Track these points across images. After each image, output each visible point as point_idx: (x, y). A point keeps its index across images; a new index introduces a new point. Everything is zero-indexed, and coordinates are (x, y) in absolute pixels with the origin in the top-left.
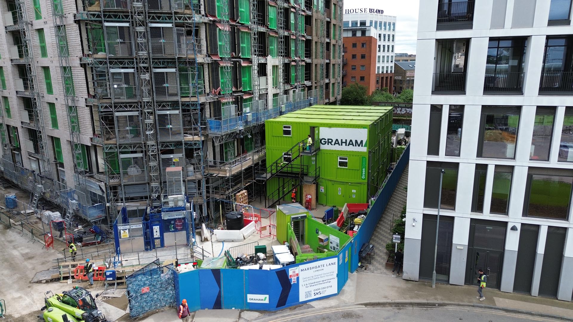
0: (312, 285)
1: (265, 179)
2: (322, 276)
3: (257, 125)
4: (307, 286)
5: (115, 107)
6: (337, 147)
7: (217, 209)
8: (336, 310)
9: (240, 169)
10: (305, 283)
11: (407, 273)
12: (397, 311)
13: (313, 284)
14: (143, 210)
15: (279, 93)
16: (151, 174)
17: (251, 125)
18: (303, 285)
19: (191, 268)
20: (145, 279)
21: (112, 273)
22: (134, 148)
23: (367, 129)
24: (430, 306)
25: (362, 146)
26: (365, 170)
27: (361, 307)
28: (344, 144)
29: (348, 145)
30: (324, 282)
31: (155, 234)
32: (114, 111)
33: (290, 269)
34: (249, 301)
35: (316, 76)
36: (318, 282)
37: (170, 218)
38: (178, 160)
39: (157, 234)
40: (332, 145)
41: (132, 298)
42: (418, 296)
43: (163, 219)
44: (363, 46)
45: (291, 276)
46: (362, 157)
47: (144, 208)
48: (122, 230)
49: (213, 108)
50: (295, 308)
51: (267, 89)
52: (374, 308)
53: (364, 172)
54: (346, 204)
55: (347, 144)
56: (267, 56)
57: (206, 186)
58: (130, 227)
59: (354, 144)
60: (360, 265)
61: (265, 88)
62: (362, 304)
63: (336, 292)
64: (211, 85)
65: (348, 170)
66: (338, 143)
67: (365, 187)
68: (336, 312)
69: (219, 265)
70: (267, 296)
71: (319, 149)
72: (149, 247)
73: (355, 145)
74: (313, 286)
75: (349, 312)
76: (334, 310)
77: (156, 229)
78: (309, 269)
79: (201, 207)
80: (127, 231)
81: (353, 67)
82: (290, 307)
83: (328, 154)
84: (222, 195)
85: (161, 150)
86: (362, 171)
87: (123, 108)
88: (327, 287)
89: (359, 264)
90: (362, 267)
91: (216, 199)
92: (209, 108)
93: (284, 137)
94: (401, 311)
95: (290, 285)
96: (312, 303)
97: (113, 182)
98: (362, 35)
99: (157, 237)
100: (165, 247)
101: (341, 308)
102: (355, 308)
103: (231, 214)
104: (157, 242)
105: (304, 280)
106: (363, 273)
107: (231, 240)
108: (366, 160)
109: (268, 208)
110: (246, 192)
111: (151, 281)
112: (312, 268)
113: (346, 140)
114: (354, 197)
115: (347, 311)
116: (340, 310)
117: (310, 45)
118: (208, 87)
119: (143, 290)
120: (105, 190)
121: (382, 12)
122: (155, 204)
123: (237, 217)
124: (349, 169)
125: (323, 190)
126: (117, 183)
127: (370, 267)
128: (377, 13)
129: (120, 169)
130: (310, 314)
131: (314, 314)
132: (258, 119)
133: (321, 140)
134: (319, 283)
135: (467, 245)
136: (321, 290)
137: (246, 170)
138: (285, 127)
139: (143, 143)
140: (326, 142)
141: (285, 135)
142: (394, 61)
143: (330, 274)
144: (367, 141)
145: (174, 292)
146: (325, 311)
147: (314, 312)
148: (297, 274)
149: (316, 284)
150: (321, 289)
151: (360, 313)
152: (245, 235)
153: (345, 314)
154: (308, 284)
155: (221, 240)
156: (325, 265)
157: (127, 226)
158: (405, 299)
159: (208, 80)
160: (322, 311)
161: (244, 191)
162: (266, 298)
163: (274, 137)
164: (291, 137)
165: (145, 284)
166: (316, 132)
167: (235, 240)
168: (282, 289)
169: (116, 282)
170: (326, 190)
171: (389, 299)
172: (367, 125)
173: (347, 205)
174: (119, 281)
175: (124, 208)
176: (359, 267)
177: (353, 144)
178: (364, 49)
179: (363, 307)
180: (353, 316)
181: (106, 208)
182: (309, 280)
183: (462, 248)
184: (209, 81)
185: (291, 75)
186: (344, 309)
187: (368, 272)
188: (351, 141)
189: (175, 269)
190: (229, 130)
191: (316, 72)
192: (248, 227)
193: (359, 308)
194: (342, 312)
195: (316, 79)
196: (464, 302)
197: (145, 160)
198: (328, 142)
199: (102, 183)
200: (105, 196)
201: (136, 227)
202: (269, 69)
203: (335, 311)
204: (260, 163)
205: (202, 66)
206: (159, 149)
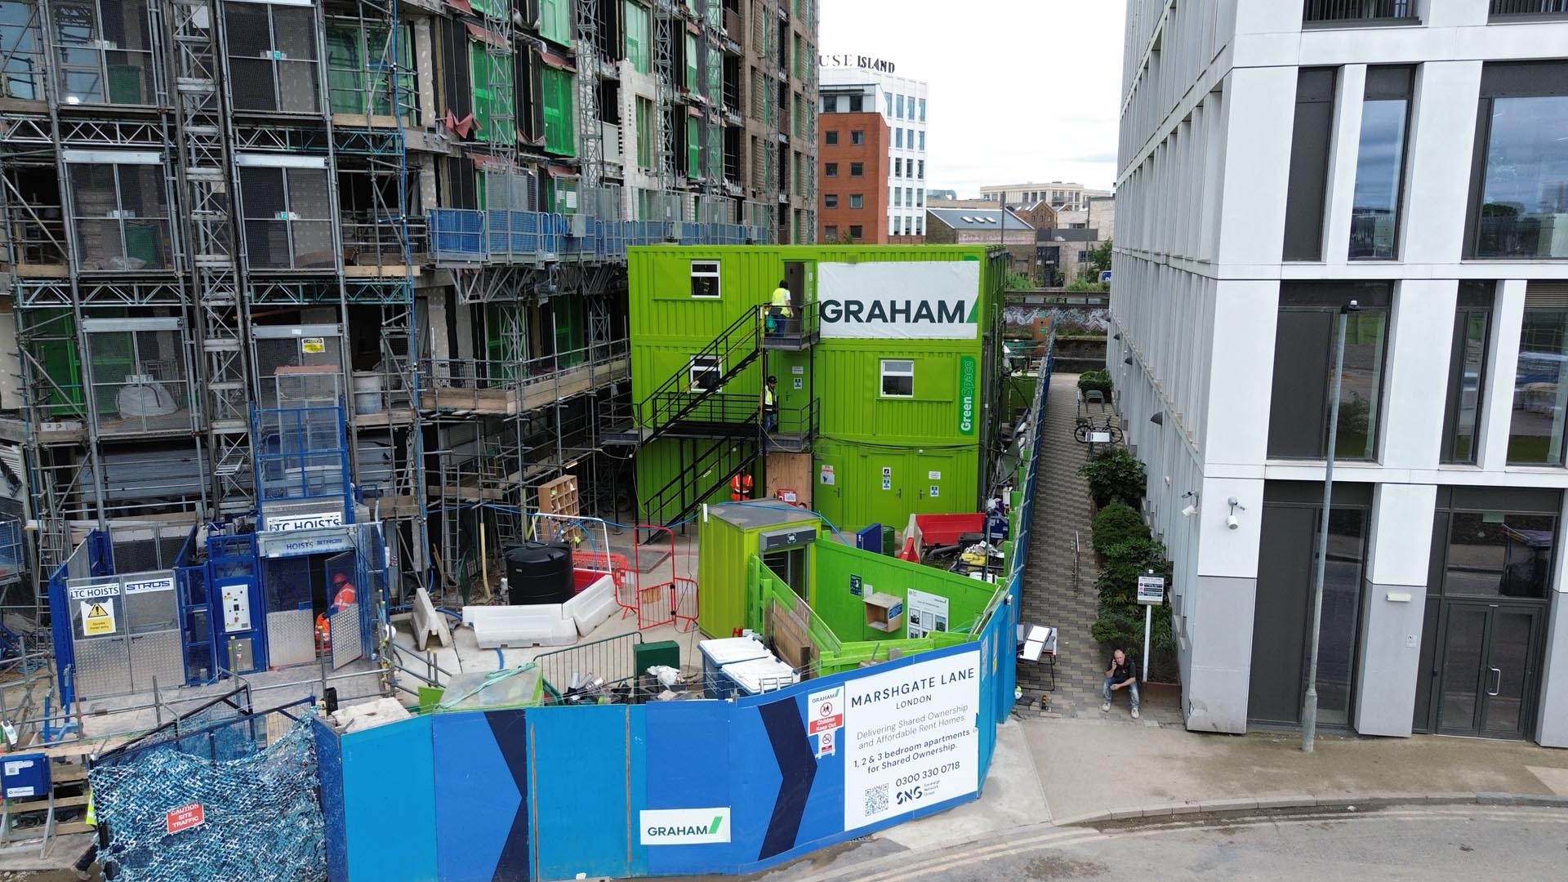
0: (891, 759)
1: (635, 442)
2: (925, 724)
3: (599, 265)
4: (873, 765)
5: (65, 130)
6: (877, 330)
7: (467, 544)
8: (994, 852)
9: (549, 399)
10: (868, 752)
11: (1205, 708)
12: (1224, 839)
13: (896, 758)
14: (181, 540)
15: (655, 192)
16: (212, 387)
17: (582, 257)
18: (860, 762)
19: (396, 712)
20: (183, 766)
21: (30, 764)
22: (141, 297)
23: (977, 263)
24: (1330, 812)
25: (961, 320)
26: (972, 400)
27: (1085, 835)
28: (900, 317)
29: (916, 320)
30: (934, 747)
31: (229, 616)
32: (58, 147)
33: (811, 697)
34: (646, 839)
35: (754, 174)
36: (911, 749)
37: (292, 552)
38: (320, 346)
39: (236, 620)
40: (859, 320)
41: (122, 861)
42: (1273, 783)
43: (262, 554)
44: (856, 140)
45: (814, 724)
46: (962, 359)
47: (185, 531)
48: (88, 601)
49: (447, 182)
50: (832, 858)
51: (621, 168)
52: (1132, 834)
53: (967, 407)
54: (913, 517)
55: (912, 317)
56: (621, 59)
57: (425, 456)
58: (122, 589)
59: (935, 314)
60: (1020, 694)
61: (615, 165)
62: (1084, 824)
63: (975, 788)
64: (442, 98)
65: (915, 404)
66: (882, 316)
67: (975, 455)
68: (997, 859)
69: (519, 694)
70: (725, 813)
71: (815, 336)
72: (203, 670)
73: (936, 318)
74: (895, 763)
75: (1050, 855)
76: (986, 854)
77: (235, 599)
78: (882, 695)
79: (406, 527)
80: (108, 606)
81: (831, 199)
82: (813, 855)
83: (848, 353)
84: (487, 486)
85: (254, 309)
86: (962, 404)
87: (98, 136)
88: (944, 769)
89: (1018, 694)
90: (1027, 701)
91: (466, 506)
92: (433, 180)
93: (693, 301)
94: (1238, 837)
95: (812, 764)
96: (895, 835)
97: (54, 431)
98: (852, 109)
99: (238, 628)
100: (271, 668)
101: (1011, 844)
102: (1063, 839)
103: (528, 548)
104: (241, 651)
105: (863, 741)
106: (1037, 720)
107: (530, 640)
108: (974, 368)
109: (647, 543)
110: (572, 480)
111: (214, 778)
112: (890, 692)
113: (908, 303)
114: (934, 494)
115: (1037, 851)
116: (1013, 852)
117: (738, 73)
118: (431, 104)
119: (175, 819)
120: (21, 476)
121: (892, 67)
122: (229, 505)
123: (552, 557)
124: (919, 402)
125: (831, 477)
126: (73, 437)
127: (1055, 699)
128: (878, 68)
129: (85, 376)
130: (899, 874)
131: (913, 874)
132: (603, 246)
133: (823, 307)
134: (914, 752)
135: (1425, 583)
136: (921, 783)
137: (570, 402)
138: (697, 268)
139: (180, 274)
140: (839, 313)
141: (696, 294)
142: (925, 204)
143: (953, 716)
144: (976, 304)
145: (319, 824)
146: (955, 860)
147: (913, 866)
148: (839, 719)
149: (904, 755)
150: (922, 775)
151: (1087, 855)
152: (581, 621)
153: (1037, 862)
154: (876, 758)
155: (490, 642)
156: (937, 682)
157: (108, 586)
158: (1231, 793)
159: (431, 77)
160: (943, 859)
161: (567, 477)
162: (717, 820)
163: (661, 304)
164: (720, 302)
165: (183, 793)
166: (809, 277)
167: (544, 640)
168: (780, 779)
169: (50, 805)
170: (842, 475)
171: (1173, 798)
172: (977, 250)
173: (918, 518)
174: (66, 802)
175: (100, 533)
176: (1018, 702)
177: (930, 316)
178: (858, 148)
179: (1090, 835)
180: (1072, 869)
181: (25, 540)
182: (879, 741)
183: (1406, 597)
184: (435, 83)
185: (688, 145)
186: (1023, 846)
187: (1054, 715)
188: (924, 304)
189: (323, 718)
190: (510, 252)
191: (755, 162)
192: (592, 594)
193: (1076, 837)
194: (1020, 856)
195: (754, 184)
196: (1440, 789)
197: (189, 342)
198: (848, 312)
199: (14, 448)
200: (23, 497)
201: (148, 590)
202: (626, 103)
203: (992, 856)
204: (614, 392)
205: (408, 27)
206: (247, 305)
